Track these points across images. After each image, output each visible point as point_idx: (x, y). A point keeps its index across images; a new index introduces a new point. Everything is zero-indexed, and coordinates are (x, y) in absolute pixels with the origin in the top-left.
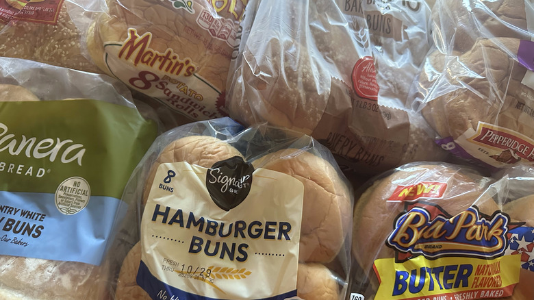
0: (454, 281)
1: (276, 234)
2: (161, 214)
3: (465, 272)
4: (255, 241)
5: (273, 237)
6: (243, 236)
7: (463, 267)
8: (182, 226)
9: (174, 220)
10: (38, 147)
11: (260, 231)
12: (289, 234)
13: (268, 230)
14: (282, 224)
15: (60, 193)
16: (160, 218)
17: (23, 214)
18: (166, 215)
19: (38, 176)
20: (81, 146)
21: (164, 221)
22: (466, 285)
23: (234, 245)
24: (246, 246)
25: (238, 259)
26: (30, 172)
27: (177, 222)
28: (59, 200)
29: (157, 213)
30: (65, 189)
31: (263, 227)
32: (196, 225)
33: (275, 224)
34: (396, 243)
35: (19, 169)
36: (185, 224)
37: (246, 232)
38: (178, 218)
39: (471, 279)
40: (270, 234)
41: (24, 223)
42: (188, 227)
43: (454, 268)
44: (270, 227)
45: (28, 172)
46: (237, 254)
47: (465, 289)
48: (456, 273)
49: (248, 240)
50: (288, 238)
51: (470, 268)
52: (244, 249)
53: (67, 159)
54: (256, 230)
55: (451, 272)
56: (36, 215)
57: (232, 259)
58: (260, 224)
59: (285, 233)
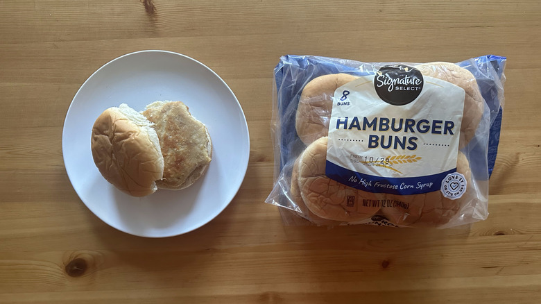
1: (442, 130)
2: (342, 123)
4: (423, 135)
5: (440, 133)
6: (413, 131)
8: (359, 129)
9: (352, 126)
11: (428, 128)
12: (452, 130)
13: (434, 127)
14: (447, 123)
16: (342, 126)
18: (345, 123)
21: (345, 128)
23: (405, 138)
24: (416, 139)
25: (409, 148)
27: (355, 126)
29: (339, 122)
31: (431, 124)
32: (370, 126)
33: (441, 122)
36: (362, 127)
37: (415, 128)
38: (355, 124)
40: (437, 130)
42: (364, 129)
44: (437, 124)
46: (408, 144)
49: (417, 134)
50: (452, 133)
52: (413, 141)
54: (424, 127)
57: (404, 148)
58: (428, 122)
59: (450, 129)
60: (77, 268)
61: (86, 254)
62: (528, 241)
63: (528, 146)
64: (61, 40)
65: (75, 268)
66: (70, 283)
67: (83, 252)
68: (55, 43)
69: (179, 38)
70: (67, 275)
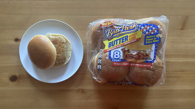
0: (124, 40)
3: (127, 37)
7: (126, 37)
22: (127, 40)
34: (107, 37)
39: (128, 39)
43: (124, 37)
47: (128, 41)
48: (125, 38)
51: (127, 36)
55: (123, 39)
62: (168, 74)
63: (169, 42)
65: (13, 78)
67: (16, 73)
69: (51, 1)
70: (10, 81)
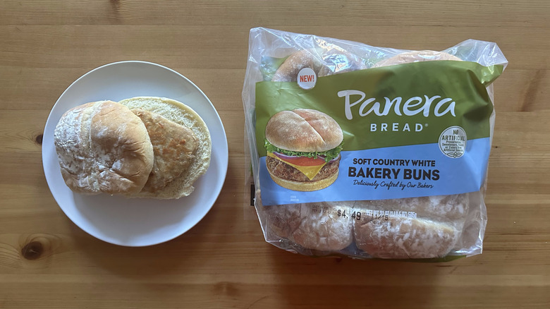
10: (406, 106)
15: (442, 142)
17: (415, 163)
19: (417, 130)
20: (450, 100)
26: (407, 127)
28: (444, 147)
30: (447, 138)
35: (394, 127)
41: (420, 171)
45: (405, 129)
53: (440, 112)
56: (427, 163)
60: (33, 251)
61: (42, 238)
64: (23, 24)
65: (31, 251)
66: (27, 265)
67: (41, 235)
68: (18, 26)
70: (23, 258)
